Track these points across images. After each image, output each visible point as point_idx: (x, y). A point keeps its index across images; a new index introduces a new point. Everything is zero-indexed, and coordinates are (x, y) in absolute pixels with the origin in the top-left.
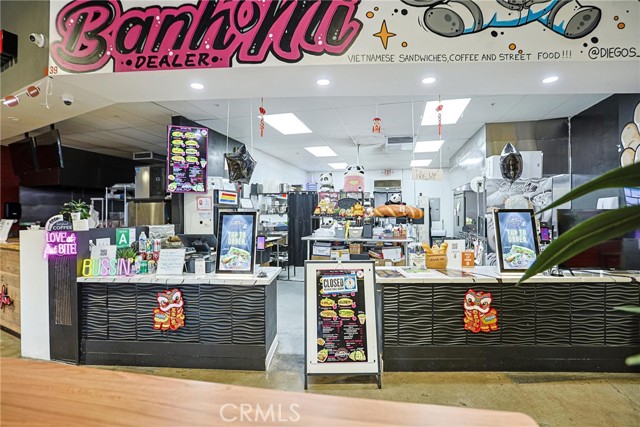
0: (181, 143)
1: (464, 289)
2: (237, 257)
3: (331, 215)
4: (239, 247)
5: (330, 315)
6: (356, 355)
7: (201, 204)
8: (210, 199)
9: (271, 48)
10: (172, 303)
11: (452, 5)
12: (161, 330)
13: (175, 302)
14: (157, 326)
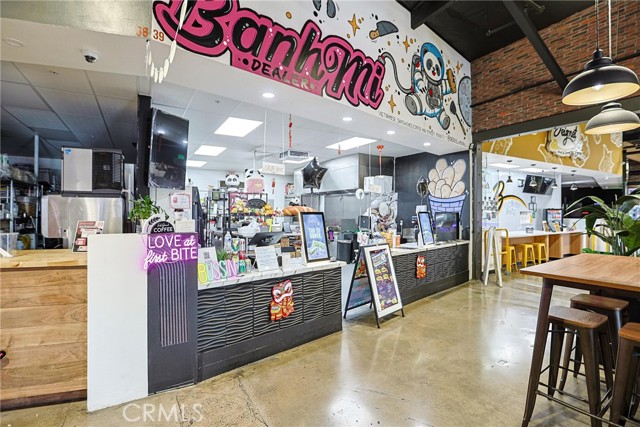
1: (417, 255)
2: (318, 248)
3: (247, 214)
4: (318, 240)
5: (380, 279)
6: (394, 300)
7: (175, 202)
8: (188, 196)
9: (344, 91)
10: (283, 294)
11: (414, 97)
12: (275, 320)
13: (286, 292)
14: (273, 317)
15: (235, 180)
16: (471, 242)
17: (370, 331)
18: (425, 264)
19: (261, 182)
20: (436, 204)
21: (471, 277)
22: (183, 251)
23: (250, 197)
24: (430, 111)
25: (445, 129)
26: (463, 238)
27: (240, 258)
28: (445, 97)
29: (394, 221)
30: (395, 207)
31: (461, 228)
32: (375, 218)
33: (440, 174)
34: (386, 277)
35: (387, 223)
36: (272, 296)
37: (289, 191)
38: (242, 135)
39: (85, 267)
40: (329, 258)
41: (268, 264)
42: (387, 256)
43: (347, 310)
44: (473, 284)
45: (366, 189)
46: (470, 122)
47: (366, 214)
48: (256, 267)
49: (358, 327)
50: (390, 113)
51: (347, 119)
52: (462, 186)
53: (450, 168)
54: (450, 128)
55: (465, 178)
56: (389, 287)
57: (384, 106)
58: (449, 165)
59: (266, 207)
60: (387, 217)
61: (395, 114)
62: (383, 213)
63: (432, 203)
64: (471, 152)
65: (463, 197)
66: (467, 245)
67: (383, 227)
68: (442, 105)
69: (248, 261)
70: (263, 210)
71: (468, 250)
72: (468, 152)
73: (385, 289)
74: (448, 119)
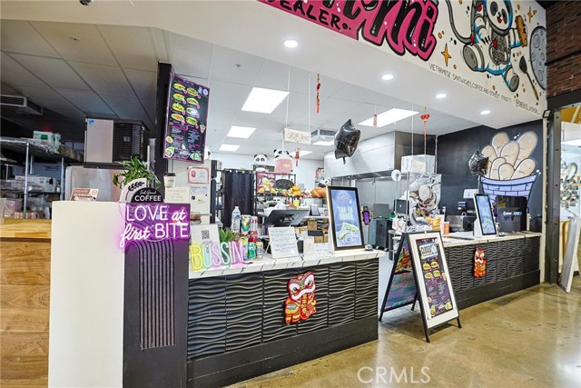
0: (182, 98)
1: (474, 248)
2: (349, 231)
3: (274, 195)
4: (349, 222)
5: (429, 275)
6: (448, 306)
7: (194, 176)
8: (207, 169)
9: (385, 35)
10: (303, 289)
11: (474, 48)
12: (291, 323)
13: (307, 287)
14: (288, 319)
15: (263, 159)
16: (543, 236)
17: (416, 345)
18: (485, 259)
19: (289, 162)
20: (490, 187)
21: (542, 278)
22: (171, 227)
23: (278, 178)
24: (493, 67)
25: (513, 91)
26: (531, 230)
27: (251, 240)
28: (513, 51)
29: (436, 206)
30: (437, 190)
31: (529, 217)
32: (413, 203)
33: (498, 152)
34: (437, 274)
35: (428, 209)
36: (289, 291)
37: (320, 176)
38: (270, 112)
39: (49, 241)
40: (363, 246)
41: (285, 250)
42: (438, 247)
43: (383, 311)
44: (546, 289)
45: (404, 170)
46: (545, 83)
47: (403, 198)
48: (269, 252)
49: (398, 337)
50: (444, 67)
51: (388, 77)
52: (531, 164)
53: (513, 143)
54: (519, 90)
55: (536, 155)
56: (441, 287)
57: (437, 56)
58: (511, 139)
59: (294, 188)
60: (428, 201)
61: (450, 69)
62: (424, 197)
63: (485, 186)
64: (545, 122)
65: (533, 178)
66: (538, 238)
67: (423, 213)
68: (509, 60)
69: (260, 244)
70: (290, 190)
71: (539, 245)
72: (540, 122)
73: (436, 289)
74: (516, 79)
